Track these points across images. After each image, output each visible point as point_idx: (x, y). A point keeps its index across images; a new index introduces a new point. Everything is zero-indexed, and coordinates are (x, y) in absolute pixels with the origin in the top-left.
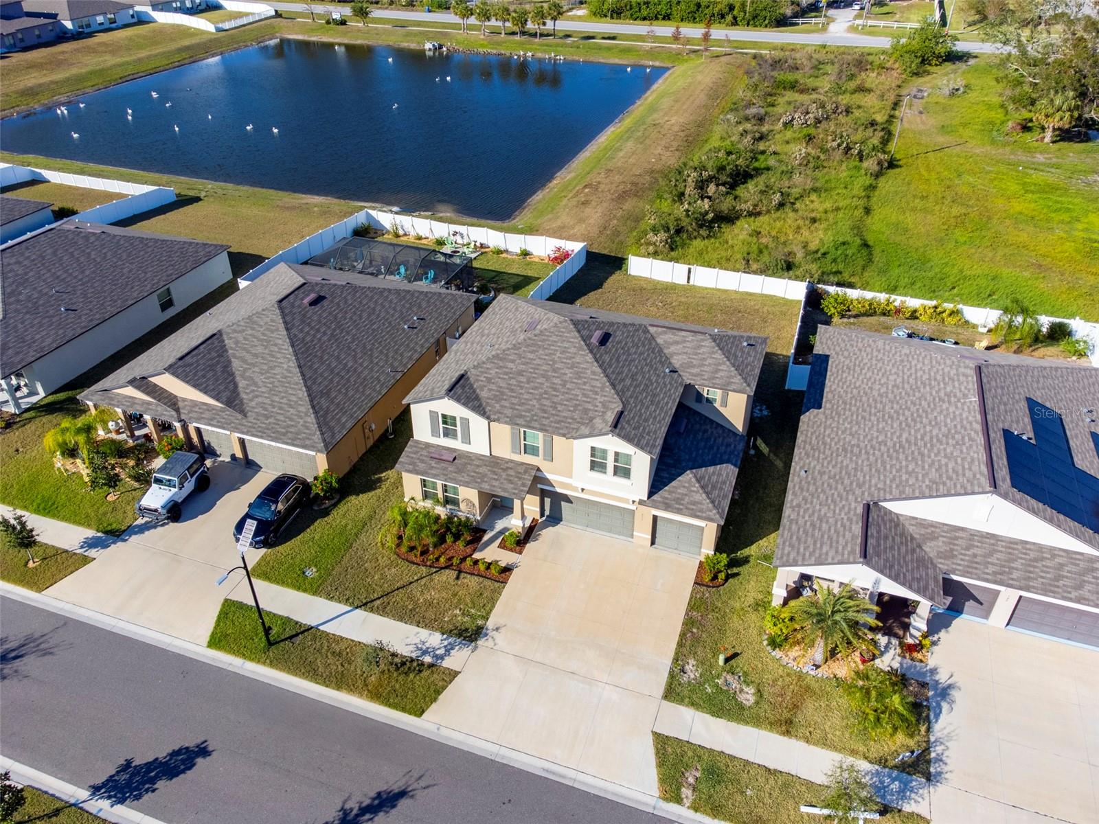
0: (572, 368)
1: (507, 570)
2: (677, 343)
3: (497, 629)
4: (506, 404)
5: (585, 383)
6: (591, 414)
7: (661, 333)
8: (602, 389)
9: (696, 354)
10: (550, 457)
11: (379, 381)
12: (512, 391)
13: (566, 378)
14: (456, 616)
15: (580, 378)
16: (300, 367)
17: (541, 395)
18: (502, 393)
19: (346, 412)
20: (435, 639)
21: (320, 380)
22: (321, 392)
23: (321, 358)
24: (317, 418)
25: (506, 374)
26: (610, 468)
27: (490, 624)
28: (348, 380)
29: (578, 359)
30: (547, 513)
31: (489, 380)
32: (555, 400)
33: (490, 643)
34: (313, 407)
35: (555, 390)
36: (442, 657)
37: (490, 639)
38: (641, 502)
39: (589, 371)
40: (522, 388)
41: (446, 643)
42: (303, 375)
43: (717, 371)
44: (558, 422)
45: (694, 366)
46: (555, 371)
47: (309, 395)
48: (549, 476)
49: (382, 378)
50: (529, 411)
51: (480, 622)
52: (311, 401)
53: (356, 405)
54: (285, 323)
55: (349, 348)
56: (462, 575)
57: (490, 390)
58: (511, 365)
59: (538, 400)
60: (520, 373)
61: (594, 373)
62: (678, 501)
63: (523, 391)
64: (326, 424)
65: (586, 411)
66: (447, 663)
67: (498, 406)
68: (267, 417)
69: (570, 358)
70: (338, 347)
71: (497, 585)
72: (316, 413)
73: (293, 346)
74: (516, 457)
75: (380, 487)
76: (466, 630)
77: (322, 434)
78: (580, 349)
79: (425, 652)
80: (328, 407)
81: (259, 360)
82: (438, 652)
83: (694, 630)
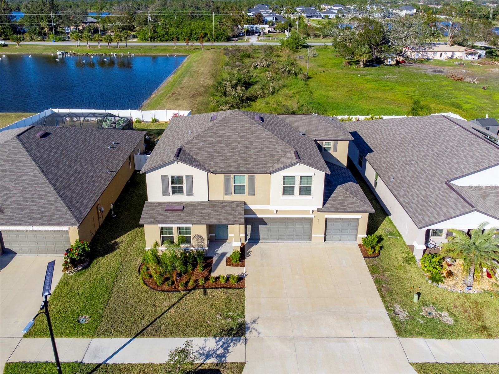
0: (252, 134)
1: (241, 279)
2: (297, 121)
3: (254, 322)
4: (217, 160)
5: (264, 141)
6: (276, 157)
7: (286, 118)
8: (277, 142)
9: (311, 125)
10: (252, 192)
11: (102, 178)
12: (218, 153)
13: (251, 140)
14: (220, 322)
15: (259, 139)
16: (43, 172)
17: (239, 152)
18: (212, 155)
19: (85, 197)
20: (211, 343)
21: (60, 179)
22: (64, 186)
23: (58, 166)
24: (65, 202)
25: (210, 144)
26: (297, 190)
27: (248, 319)
28: (81, 178)
29: (253, 129)
30: (249, 237)
31: (200, 149)
32: (250, 153)
33: (255, 333)
34: (60, 196)
35: (247, 147)
36: (223, 356)
37: (253, 331)
38: (319, 210)
39: (264, 134)
40: (224, 150)
41: (221, 343)
42: (48, 178)
43: (328, 131)
44: (258, 165)
45: (313, 131)
46: (242, 137)
47: (55, 189)
48: (252, 207)
49: (104, 176)
50: (235, 162)
51: (240, 321)
52: (58, 192)
53: (91, 192)
54: (25, 147)
55: (76, 160)
56: (209, 291)
57: (203, 155)
58: (210, 139)
59: (238, 155)
60: (219, 142)
61: (267, 135)
62: (341, 204)
63: (226, 152)
64: (74, 206)
65: (272, 156)
66: (230, 359)
67: (212, 163)
68: (22, 210)
69: (248, 129)
70: (68, 160)
71: (238, 291)
72: (64, 199)
73: (35, 160)
74: (228, 198)
75: (118, 248)
76: (232, 329)
77: (73, 213)
78: (252, 123)
79: (208, 356)
80: (71, 196)
81: (8, 173)
82: (218, 352)
83: (384, 285)
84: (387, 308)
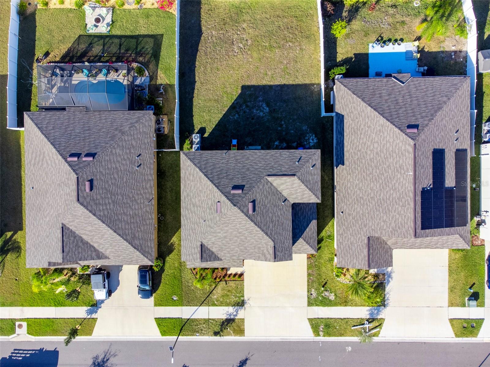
0: (247, 230)
1: (241, 275)
2: (282, 184)
3: (249, 299)
4: (225, 252)
5: (255, 236)
6: (262, 249)
7: (274, 180)
8: (263, 237)
9: (293, 188)
11: (148, 212)
12: (225, 246)
13: (246, 235)
14: (233, 299)
15: (251, 234)
16: (115, 232)
17: (238, 245)
18: (222, 248)
19: (147, 240)
20: (231, 309)
21: (127, 232)
22: (132, 237)
23: (119, 219)
24: (140, 252)
25: (219, 239)
27: (246, 298)
28: (137, 222)
29: (248, 226)
31: (213, 243)
32: (245, 246)
33: (249, 305)
34: (135, 248)
35: (243, 242)
36: (236, 315)
39: (254, 231)
40: (229, 243)
41: (235, 309)
42: (120, 235)
44: (250, 255)
45: (293, 194)
46: (240, 233)
47: (129, 243)
49: (148, 210)
50: (236, 253)
51: (242, 298)
52: (132, 246)
53: (148, 233)
54: (90, 212)
55: (124, 203)
56: (227, 282)
57: (216, 247)
58: (219, 235)
59: (238, 247)
60: (225, 237)
61: (257, 231)
62: (299, 250)
63: (230, 245)
64: (145, 251)
65: (259, 248)
66: (239, 317)
67: (222, 254)
68: (119, 257)
69: (244, 226)
70: (120, 206)
71: (241, 282)
72: (138, 250)
73: (104, 223)
76: (239, 303)
77: (147, 258)
78: (246, 221)
79: (230, 315)
80: (140, 243)
81: (93, 233)
82: (234, 314)
83: (311, 278)
84: (308, 291)
